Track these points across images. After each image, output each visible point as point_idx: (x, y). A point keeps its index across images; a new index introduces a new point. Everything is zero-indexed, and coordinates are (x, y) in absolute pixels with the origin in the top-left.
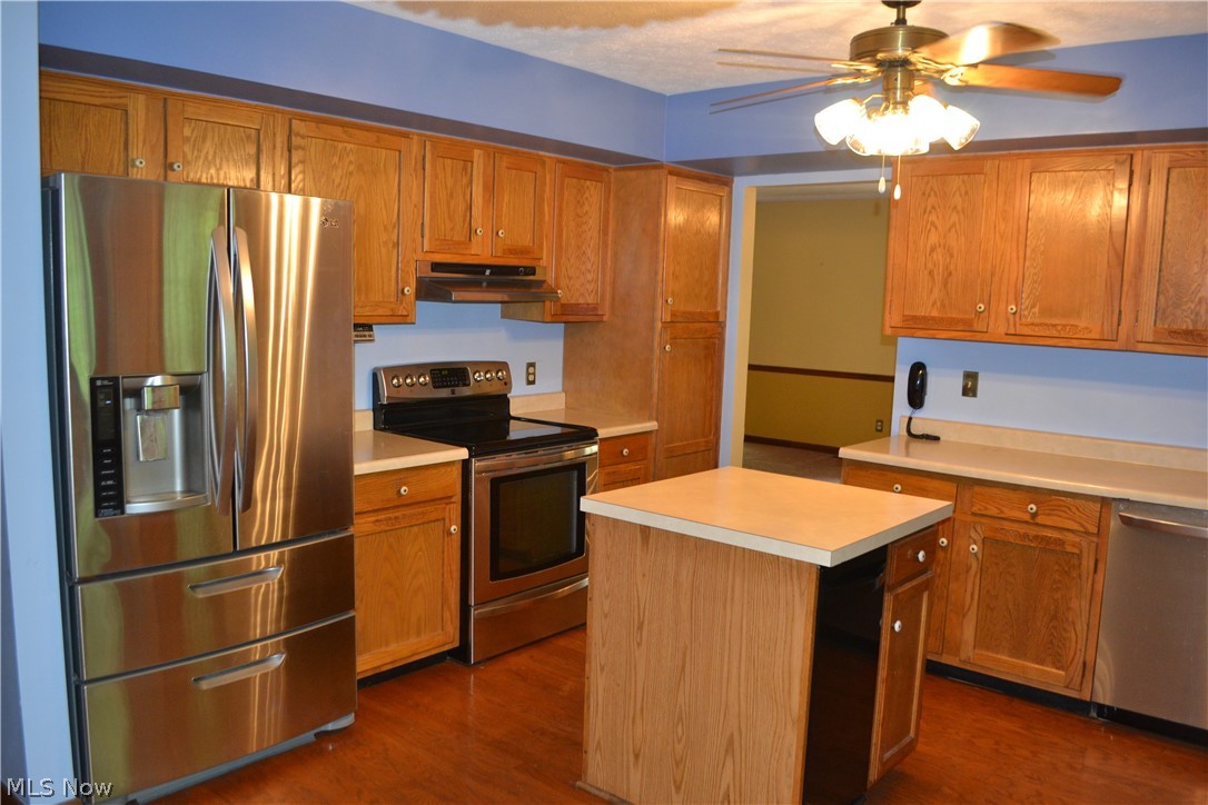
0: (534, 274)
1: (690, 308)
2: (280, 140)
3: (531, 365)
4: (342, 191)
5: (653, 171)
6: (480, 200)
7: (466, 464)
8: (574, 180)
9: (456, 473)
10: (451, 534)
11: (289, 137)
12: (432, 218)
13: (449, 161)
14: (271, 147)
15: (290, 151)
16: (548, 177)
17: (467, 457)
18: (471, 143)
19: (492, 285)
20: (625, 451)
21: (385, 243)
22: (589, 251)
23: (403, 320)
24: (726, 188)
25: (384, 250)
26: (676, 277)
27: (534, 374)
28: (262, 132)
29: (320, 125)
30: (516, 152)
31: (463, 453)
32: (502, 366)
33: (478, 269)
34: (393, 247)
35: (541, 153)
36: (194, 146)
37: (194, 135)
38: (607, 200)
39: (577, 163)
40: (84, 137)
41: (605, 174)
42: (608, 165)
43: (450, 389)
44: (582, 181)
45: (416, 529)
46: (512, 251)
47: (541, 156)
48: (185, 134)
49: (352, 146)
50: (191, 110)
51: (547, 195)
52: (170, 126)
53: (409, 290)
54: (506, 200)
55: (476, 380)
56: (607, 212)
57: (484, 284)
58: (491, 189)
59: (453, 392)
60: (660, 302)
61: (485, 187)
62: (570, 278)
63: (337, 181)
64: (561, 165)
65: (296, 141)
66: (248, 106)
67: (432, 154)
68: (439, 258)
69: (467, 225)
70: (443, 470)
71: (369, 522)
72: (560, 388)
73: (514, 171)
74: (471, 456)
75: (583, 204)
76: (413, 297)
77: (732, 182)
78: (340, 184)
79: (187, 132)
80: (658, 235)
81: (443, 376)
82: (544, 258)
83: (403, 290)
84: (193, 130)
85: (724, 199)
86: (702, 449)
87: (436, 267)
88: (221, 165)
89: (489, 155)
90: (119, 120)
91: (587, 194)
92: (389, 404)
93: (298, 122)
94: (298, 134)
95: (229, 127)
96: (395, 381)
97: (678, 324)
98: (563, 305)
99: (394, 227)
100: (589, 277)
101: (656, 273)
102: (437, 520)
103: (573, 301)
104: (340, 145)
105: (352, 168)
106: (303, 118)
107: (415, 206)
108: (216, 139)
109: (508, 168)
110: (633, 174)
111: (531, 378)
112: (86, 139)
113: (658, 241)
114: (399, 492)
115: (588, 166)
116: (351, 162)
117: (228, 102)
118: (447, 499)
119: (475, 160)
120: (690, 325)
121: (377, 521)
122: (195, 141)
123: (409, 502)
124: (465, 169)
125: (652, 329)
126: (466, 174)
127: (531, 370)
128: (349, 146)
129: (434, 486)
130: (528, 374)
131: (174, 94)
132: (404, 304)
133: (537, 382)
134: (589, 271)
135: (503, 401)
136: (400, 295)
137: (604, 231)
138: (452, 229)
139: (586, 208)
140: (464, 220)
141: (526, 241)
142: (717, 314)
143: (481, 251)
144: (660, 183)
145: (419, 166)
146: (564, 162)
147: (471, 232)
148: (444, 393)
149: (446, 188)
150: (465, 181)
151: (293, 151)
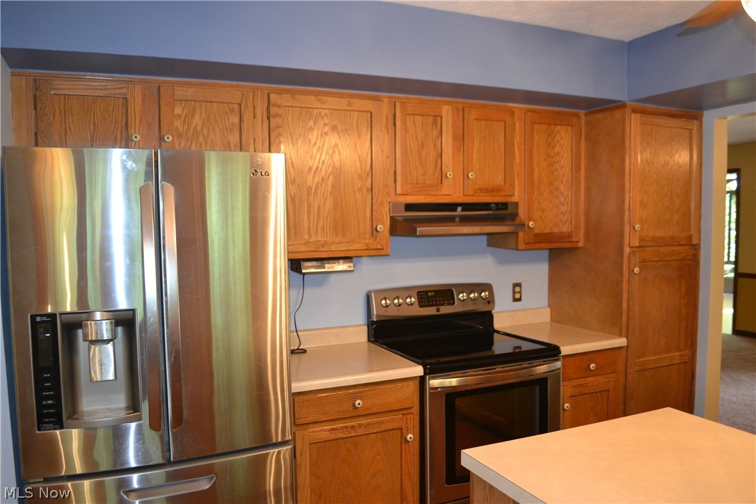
0: (506, 208)
1: (660, 233)
2: (260, 110)
3: (519, 285)
4: (319, 148)
5: (618, 111)
6: (450, 149)
7: (422, 380)
8: (544, 126)
9: (413, 388)
10: (408, 442)
11: (268, 108)
12: (404, 165)
13: (420, 117)
14: (252, 116)
15: (269, 119)
16: (517, 125)
17: (422, 374)
18: (439, 101)
19: (465, 220)
20: (592, 366)
21: (360, 190)
22: (562, 187)
23: (379, 253)
24: (695, 122)
25: (359, 196)
26: (643, 205)
27: (520, 292)
28: (243, 105)
29: (296, 96)
30: (484, 105)
31: (418, 370)
32: (487, 287)
33: (452, 207)
34: (368, 192)
35: (509, 105)
36: (184, 122)
37: (185, 112)
38: (578, 142)
39: (544, 111)
40: (92, 121)
41: (575, 119)
42: (579, 111)
43: (435, 308)
44: (553, 127)
45: (373, 436)
46: (483, 190)
47: (510, 107)
48: (176, 112)
49: (326, 111)
50: (180, 92)
51: (516, 141)
52: (163, 107)
53: (383, 227)
54: (476, 147)
55: (460, 299)
56: (579, 152)
57: (457, 220)
58: (461, 139)
59: (438, 310)
60: (627, 228)
61: (455, 137)
62: (543, 211)
63: (313, 142)
64: (531, 114)
65: (273, 110)
66: (231, 86)
67: (402, 112)
68: (412, 199)
69: (438, 170)
70: (399, 385)
71: (325, 431)
72: (546, 303)
73: (483, 123)
74: (426, 373)
75: (555, 146)
76: (387, 233)
77: (702, 116)
78: (315, 143)
79: (178, 110)
80: (623, 168)
81: (428, 297)
82: (516, 194)
83: (376, 227)
84: (184, 109)
85: (695, 131)
86: (676, 362)
87: (409, 207)
88: (208, 134)
89: (458, 110)
90: (121, 106)
91: (558, 137)
92: (377, 321)
93: (275, 95)
94: (275, 105)
95: (214, 104)
96: (383, 302)
97: (648, 249)
98: (536, 235)
99: (367, 175)
100: (563, 209)
101: (623, 203)
102: (394, 429)
103: (547, 231)
104: (315, 112)
105: (326, 129)
106: (279, 92)
107: (387, 157)
108: (204, 114)
109: (475, 119)
110: (600, 116)
111: (517, 296)
112: (94, 123)
113: (624, 174)
114: (354, 405)
115: (558, 113)
116: (325, 124)
117: (213, 85)
118: (404, 410)
119: (444, 115)
120: (662, 249)
121: (333, 429)
122: (185, 117)
123: (364, 413)
124: (435, 122)
125: (621, 253)
126: (436, 126)
127: (517, 289)
128: (323, 112)
129: (391, 398)
130: (514, 293)
131: (166, 82)
132: (378, 239)
133: (522, 299)
134: (563, 204)
135: (488, 317)
136: (374, 232)
137: (576, 168)
138: (424, 175)
139: (557, 149)
140: (436, 167)
141: (499, 180)
142: (690, 238)
143: (451, 192)
144: (624, 120)
145: (391, 124)
146: (533, 111)
147: (442, 176)
148: (431, 311)
149: (417, 139)
150: (435, 133)
151: (271, 119)
